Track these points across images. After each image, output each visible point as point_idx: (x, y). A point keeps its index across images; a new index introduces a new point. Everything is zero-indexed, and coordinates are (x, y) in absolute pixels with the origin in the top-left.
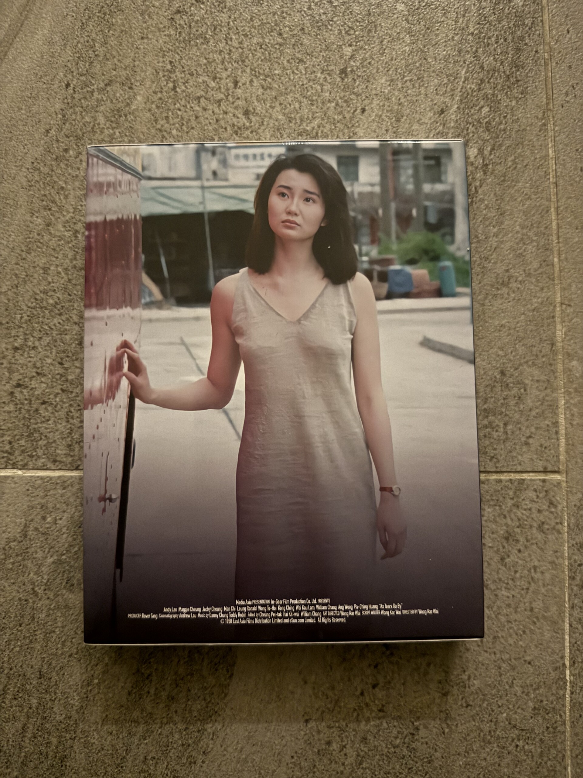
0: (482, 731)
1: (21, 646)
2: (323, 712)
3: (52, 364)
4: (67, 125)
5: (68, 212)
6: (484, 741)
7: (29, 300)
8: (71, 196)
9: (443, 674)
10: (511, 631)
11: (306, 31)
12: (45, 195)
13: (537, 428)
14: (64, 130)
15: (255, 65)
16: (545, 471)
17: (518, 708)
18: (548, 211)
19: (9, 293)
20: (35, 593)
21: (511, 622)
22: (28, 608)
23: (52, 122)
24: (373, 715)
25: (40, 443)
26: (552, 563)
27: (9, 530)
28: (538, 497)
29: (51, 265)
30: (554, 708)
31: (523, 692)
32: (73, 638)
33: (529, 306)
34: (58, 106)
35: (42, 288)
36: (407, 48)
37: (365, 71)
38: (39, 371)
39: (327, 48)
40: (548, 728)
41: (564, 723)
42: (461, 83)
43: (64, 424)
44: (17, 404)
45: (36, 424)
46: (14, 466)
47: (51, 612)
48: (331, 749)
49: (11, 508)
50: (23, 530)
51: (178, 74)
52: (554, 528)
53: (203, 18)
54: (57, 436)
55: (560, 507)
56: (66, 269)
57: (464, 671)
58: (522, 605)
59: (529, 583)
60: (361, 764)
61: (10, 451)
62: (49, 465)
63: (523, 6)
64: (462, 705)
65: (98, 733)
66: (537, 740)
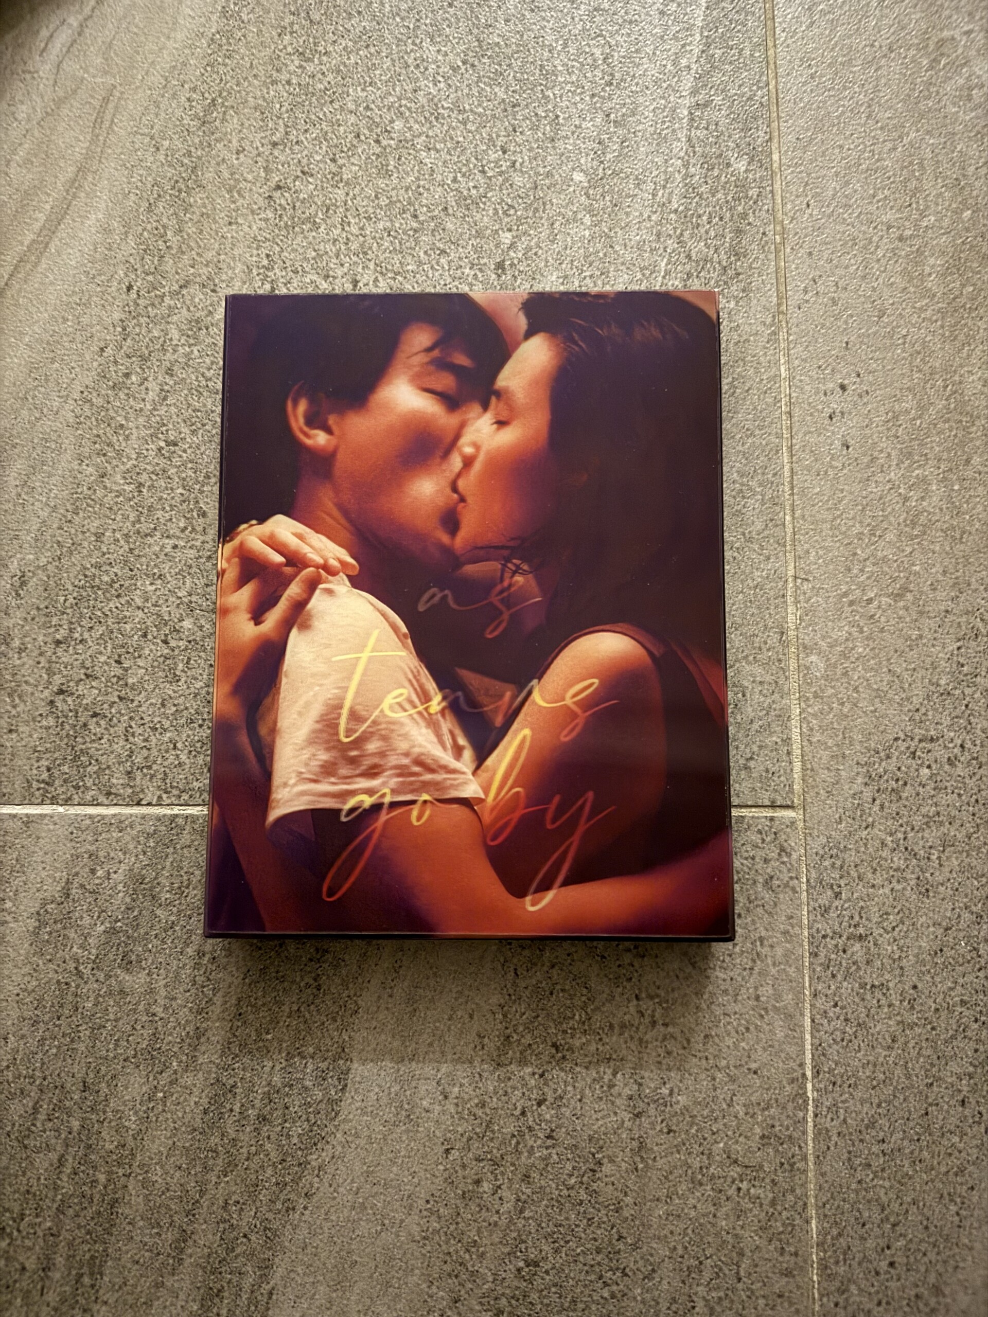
0: (690, 1167)
1: (59, 1047)
2: (470, 1139)
3: (107, 664)
4: (129, 340)
5: (129, 459)
6: (693, 1182)
7: (75, 577)
8: (133, 437)
9: (636, 1087)
10: (729, 1027)
11: (450, 211)
12: (98, 436)
13: (760, 747)
14: (125, 348)
15: (382, 258)
16: (773, 806)
17: (740, 1135)
18: (777, 452)
19: (49, 567)
20: (79, 974)
21: (729, 1015)
22: (69, 993)
23: (108, 338)
24: (539, 1142)
25: (89, 769)
26: (786, 933)
27: (45, 887)
28: (763, 841)
29: (105, 530)
30: (790, 1137)
31: (746, 1114)
32: (129, 1036)
33: (750, 581)
34: (117, 316)
35: (93, 561)
36: (587, 233)
37: (528, 265)
38: (89, 672)
39: (479, 234)
40: (782, 1164)
41: (805, 1158)
42: (660, 279)
43: (122, 743)
44: (58, 717)
45: (84, 744)
46: (54, 801)
47: (101, 999)
48: (481, 1190)
49: (48, 858)
50: (63, 888)
51: (277, 271)
52: (787, 885)
53: (311, 196)
54: (112, 760)
55: (795, 856)
56: (127, 536)
57: (665, 1083)
58: (743, 991)
59: (754, 961)
60: (521, 1212)
61: (47, 779)
62: (102, 799)
63: (746, 171)
64: (661, 1131)
65: (162, 1167)
66: (767, 1180)
